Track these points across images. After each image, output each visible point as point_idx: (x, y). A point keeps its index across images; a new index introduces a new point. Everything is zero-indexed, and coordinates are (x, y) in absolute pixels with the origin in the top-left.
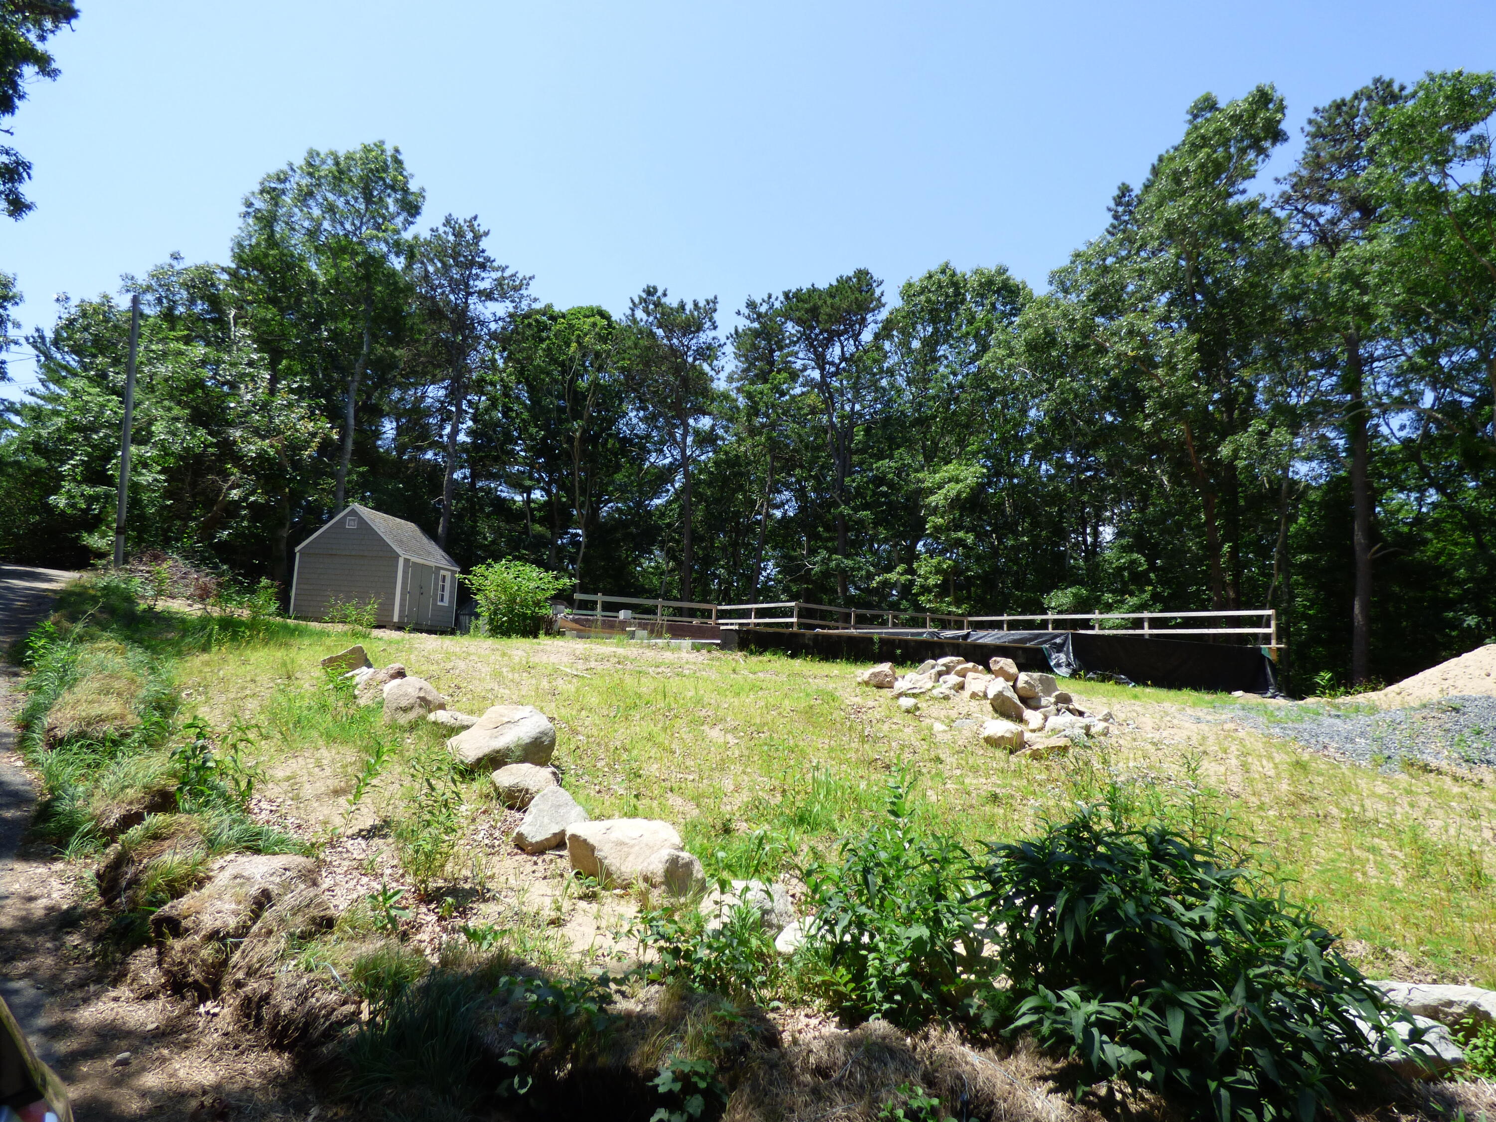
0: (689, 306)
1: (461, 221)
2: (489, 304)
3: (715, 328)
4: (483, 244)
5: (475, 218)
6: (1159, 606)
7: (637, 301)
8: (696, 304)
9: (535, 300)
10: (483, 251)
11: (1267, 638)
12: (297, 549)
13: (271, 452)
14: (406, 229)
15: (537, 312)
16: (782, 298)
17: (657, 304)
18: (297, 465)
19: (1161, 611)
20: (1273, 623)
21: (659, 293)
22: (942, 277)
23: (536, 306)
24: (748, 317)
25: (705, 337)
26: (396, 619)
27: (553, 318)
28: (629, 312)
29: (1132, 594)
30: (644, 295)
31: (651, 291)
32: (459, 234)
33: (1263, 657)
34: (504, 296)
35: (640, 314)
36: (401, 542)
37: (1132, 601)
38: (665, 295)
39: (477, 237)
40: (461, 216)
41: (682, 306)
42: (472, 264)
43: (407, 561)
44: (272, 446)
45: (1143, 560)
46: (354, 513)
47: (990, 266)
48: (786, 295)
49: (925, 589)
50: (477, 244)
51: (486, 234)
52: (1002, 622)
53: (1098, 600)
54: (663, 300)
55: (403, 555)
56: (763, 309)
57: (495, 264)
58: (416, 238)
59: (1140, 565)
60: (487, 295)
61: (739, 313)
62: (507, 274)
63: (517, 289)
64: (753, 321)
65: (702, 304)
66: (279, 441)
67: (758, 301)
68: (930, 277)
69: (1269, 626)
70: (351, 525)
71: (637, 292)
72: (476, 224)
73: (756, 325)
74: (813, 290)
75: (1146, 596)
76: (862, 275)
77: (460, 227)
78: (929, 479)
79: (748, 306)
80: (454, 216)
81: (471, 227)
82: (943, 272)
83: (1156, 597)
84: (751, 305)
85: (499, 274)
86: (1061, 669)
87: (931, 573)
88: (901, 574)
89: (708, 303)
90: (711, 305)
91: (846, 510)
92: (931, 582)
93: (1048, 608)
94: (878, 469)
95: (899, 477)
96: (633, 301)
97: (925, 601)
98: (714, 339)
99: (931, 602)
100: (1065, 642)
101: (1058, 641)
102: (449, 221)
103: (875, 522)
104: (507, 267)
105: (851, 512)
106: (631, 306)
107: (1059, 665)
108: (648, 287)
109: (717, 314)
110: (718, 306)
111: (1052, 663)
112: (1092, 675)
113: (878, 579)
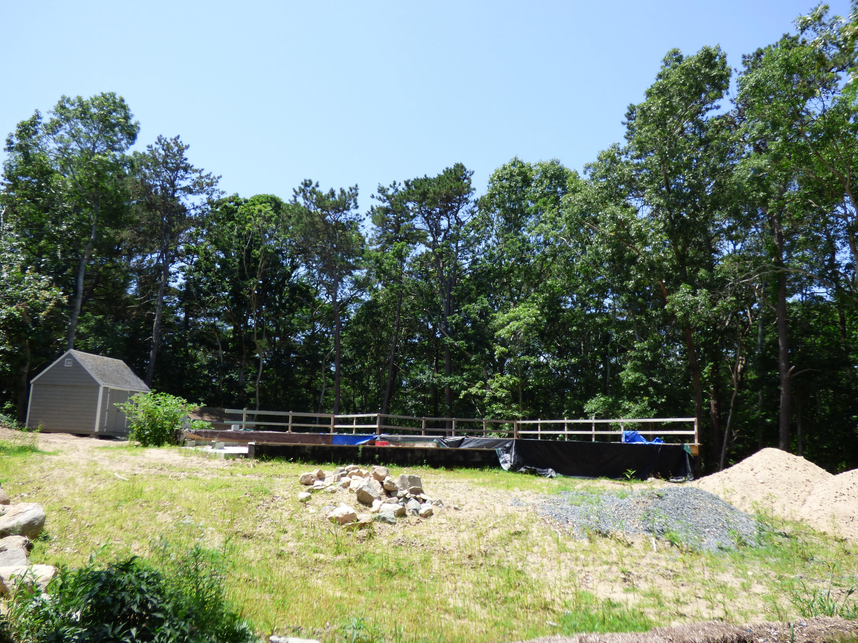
0: (338, 193)
1: (169, 140)
2: (189, 196)
3: (357, 207)
4: (186, 154)
5: (178, 137)
6: (654, 413)
7: (297, 190)
8: (342, 191)
9: (223, 193)
10: (186, 159)
11: (691, 438)
12: (32, 381)
13: (17, 314)
14: (128, 148)
15: (224, 201)
16: (403, 185)
17: (313, 192)
18: (35, 323)
20: (696, 427)
21: (313, 185)
22: (512, 168)
23: (222, 197)
24: (380, 199)
25: (352, 213)
26: (97, 429)
27: (238, 204)
28: (292, 199)
29: (636, 403)
30: (303, 187)
31: (307, 184)
32: (167, 148)
33: (685, 452)
34: (201, 190)
35: (300, 200)
36: (103, 376)
37: (637, 408)
38: (317, 186)
39: (181, 150)
40: (169, 136)
41: (332, 193)
42: (177, 169)
43: (106, 389)
44: (18, 310)
45: (644, 377)
46: (70, 356)
47: (547, 160)
48: (407, 183)
49: (494, 399)
50: (181, 155)
51: (187, 147)
52: (537, 424)
54: (317, 189)
55: (102, 384)
56: (391, 192)
57: (194, 168)
58: (135, 154)
59: (642, 381)
60: (188, 190)
61: (373, 197)
62: (204, 174)
63: (211, 185)
64: (384, 201)
65: (347, 190)
66: (23, 306)
67: (386, 186)
68: (505, 169)
69: (693, 429)
70: (68, 364)
71: (298, 185)
72: (179, 141)
73: (387, 204)
74: (426, 179)
75: (645, 404)
76: (460, 167)
77: (168, 144)
78: (501, 317)
79: (379, 191)
80: (164, 136)
81: (176, 144)
82: (514, 165)
84: (382, 190)
85: (198, 175)
86: (506, 465)
87: (500, 387)
88: (479, 389)
89: (351, 190)
90: (354, 191)
91: (448, 340)
92: (498, 394)
93: (587, 413)
94: (465, 311)
95: (481, 316)
96: (295, 191)
97: (497, 408)
98: (357, 215)
99: (501, 408)
100: (511, 446)
101: (507, 445)
102: (159, 140)
103: (469, 349)
104: (203, 170)
105: (452, 341)
106: (294, 194)
107: (506, 462)
108: (305, 181)
109: (358, 198)
110: (359, 191)
111: (501, 461)
112: (523, 469)
113: (463, 392)
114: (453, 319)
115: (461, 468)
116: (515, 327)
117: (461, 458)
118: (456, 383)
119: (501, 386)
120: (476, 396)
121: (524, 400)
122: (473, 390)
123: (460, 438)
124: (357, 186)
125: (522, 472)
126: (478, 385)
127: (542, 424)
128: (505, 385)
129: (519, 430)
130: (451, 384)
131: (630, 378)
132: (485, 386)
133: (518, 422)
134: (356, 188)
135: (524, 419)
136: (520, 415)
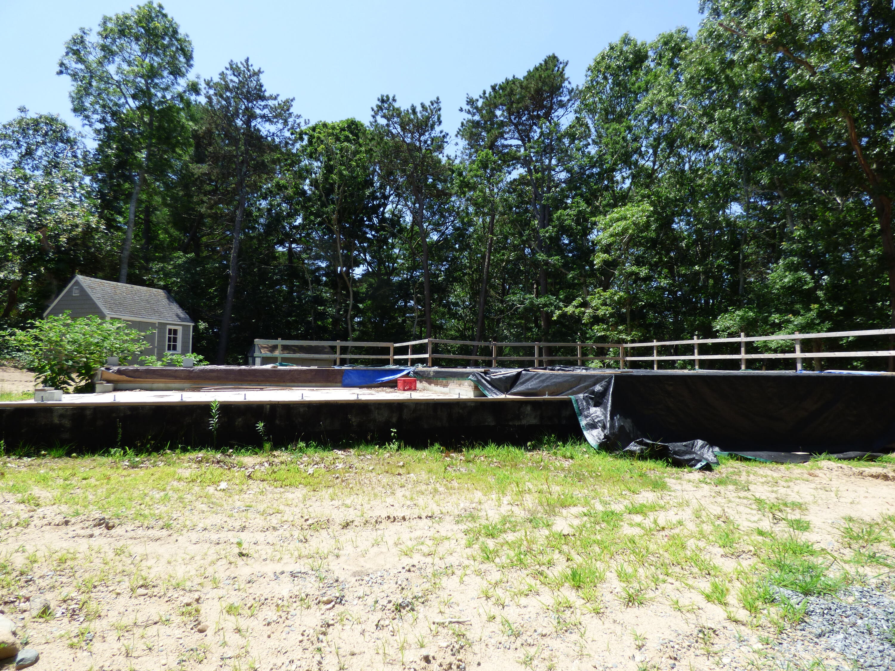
0: (419, 109)
1: (240, 64)
3: (441, 123)
4: (261, 80)
5: (247, 60)
6: (828, 324)
7: (375, 109)
8: (423, 106)
16: (492, 91)
17: (391, 109)
19: (829, 330)
21: (391, 100)
22: (623, 46)
24: (469, 112)
25: (437, 131)
28: (372, 120)
29: (796, 313)
30: (380, 104)
31: (384, 99)
35: (383, 122)
37: (799, 320)
38: (394, 100)
40: (238, 60)
41: (413, 109)
45: (808, 278)
48: (493, 88)
49: (596, 320)
51: (261, 71)
52: (652, 348)
53: (765, 321)
54: (395, 105)
56: (480, 103)
57: (270, 94)
59: (806, 283)
61: (461, 110)
62: (280, 100)
63: (285, 110)
64: (473, 115)
65: (427, 104)
67: (475, 97)
68: (613, 48)
70: (76, 293)
71: (375, 102)
72: (250, 64)
73: (475, 117)
74: (515, 81)
75: (812, 314)
76: (552, 60)
79: (468, 103)
80: (235, 62)
81: (248, 67)
82: (624, 43)
83: (823, 316)
84: (471, 102)
86: (595, 432)
87: (602, 305)
88: (577, 307)
89: (432, 104)
90: (435, 105)
91: (541, 257)
92: (600, 313)
93: (717, 331)
94: (558, 219)
95: (578, 223)
96: (373, 110)
97: (598, 330)
98: (441, 132)
99: (604, 330)
100: (606, 389)
101: (598, 388)
102: (231, 65)
103: (566, 265)
104: (278, 95)
105: (545, 258)
106: (373, 113)
107: (592, 426)
108: (382, 96)
109: (442, 112)
110: (441, 105)
111: (583, 423)
112: (633, 447)
113: (558, 312)
114: (547, 232)
115: (485, 444)
116: (620, 229)
117: (490, 421)
118: (551, 304)
119: (604, 304)
120: (572, 315)
121: (632, 320)
122: (570, 309)
123: (513, 371)
124: (438, 99)
125: (632, 454)
126: (575, 303)
127: (658, 347)
128: (608, 301)
129: (627, 356)
130: (545, 305)
131: (786, 280)
132: (585, 304)
133: (625, 345)
134: (438, 101)
135: (633, 341)
136: (629, 338)
